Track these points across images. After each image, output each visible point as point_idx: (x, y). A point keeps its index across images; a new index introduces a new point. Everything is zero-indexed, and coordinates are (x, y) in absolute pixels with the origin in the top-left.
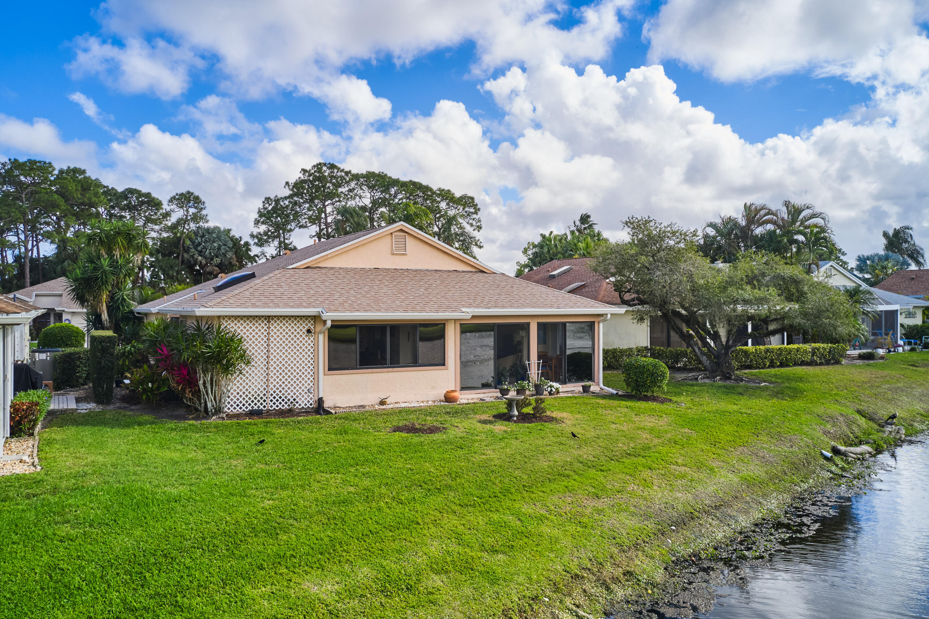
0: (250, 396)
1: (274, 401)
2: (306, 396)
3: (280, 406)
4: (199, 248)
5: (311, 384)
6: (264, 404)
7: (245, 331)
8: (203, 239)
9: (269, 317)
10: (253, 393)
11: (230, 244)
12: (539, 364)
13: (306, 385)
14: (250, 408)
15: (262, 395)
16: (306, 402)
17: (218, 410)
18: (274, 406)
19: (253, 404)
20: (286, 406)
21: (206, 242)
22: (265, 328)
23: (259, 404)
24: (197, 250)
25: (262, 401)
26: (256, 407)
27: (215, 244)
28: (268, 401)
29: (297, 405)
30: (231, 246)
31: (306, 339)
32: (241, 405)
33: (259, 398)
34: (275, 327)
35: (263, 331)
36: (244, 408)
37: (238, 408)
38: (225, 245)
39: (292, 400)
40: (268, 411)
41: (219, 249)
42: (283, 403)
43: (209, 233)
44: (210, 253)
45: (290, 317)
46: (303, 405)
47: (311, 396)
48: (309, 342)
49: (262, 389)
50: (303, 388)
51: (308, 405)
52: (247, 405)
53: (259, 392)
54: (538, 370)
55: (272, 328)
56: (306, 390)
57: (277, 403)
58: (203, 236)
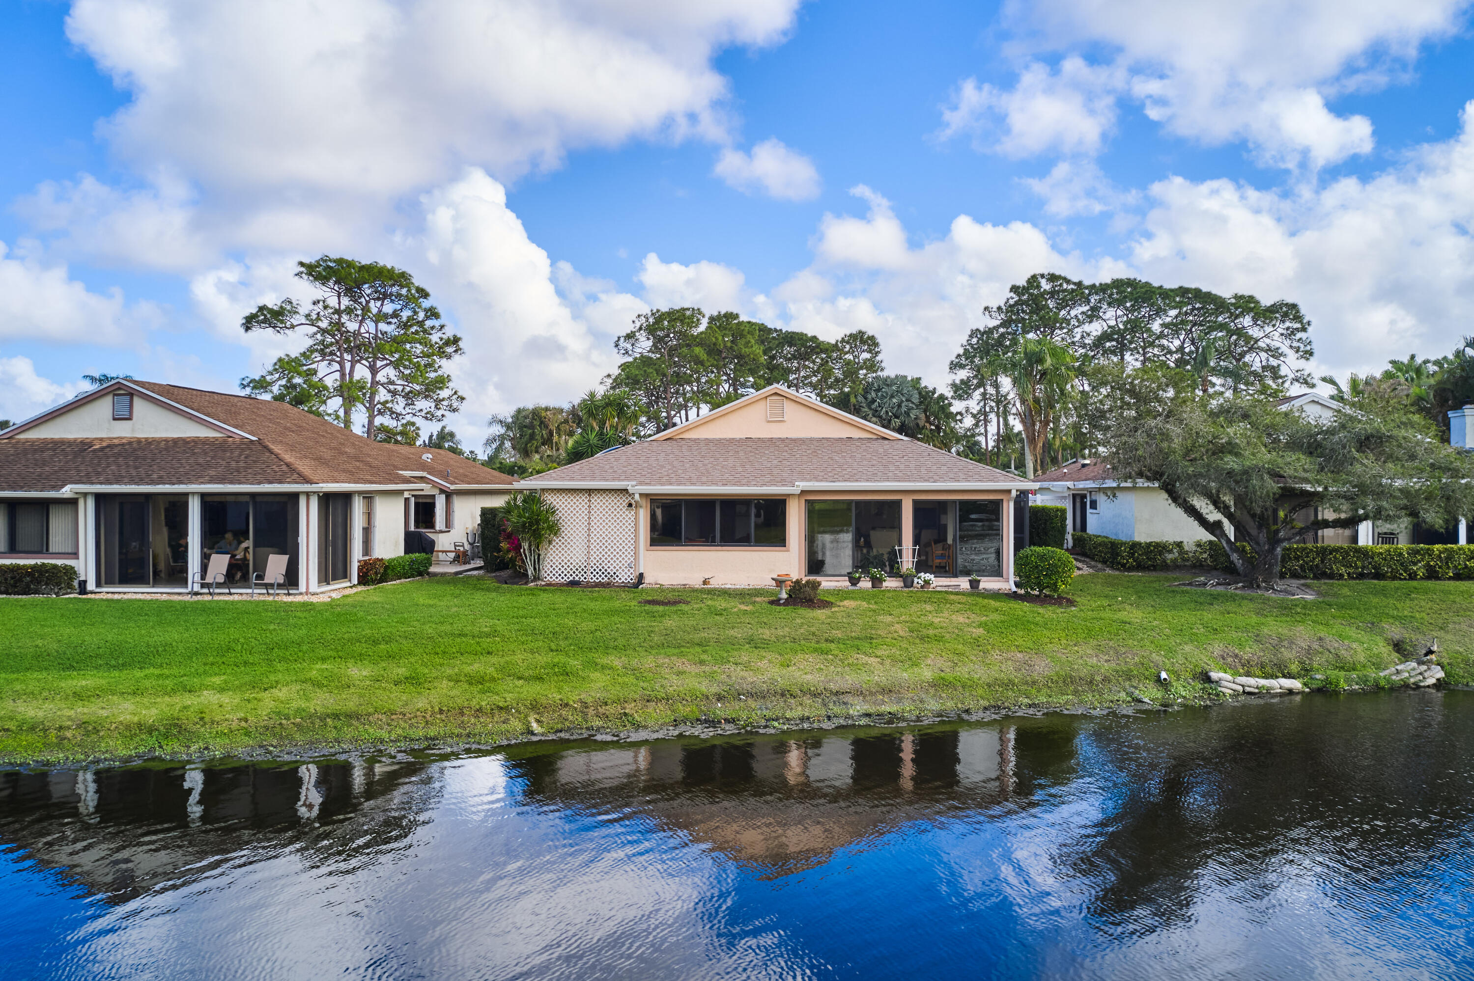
0: (571, 567)
1: (595, 573)
2: (626, 571)
3: (600, 579)
4: (873, 406)
5: (632, 559)
6: (585, 575)
7: (560, 503)
8: (880, 394)
9: (590, 490)
10: (574, 564)
11: (916, 399)
12: (914, 550)
13: (626, 559)
14: (571, 578)
15: (583, 567)
16: (626, 576)
17: (537, 578)
18: (595, 579)
19: (574, 575)
20: (606, 579)
21: (883, 397)
22: (586, 501)
23: (580, 575)
24: (870, 409)
25: (583, 573)
26: (577, 578)
27: (894, 400)
28: (589, 573)
29: (617, 579)
30: (916, 401)
31: (627, 513)
32: (563, 575)
33: (580, 570)
34: (596, 499)
35: (583, 503)
36: (565, 578)
37: (560, 578)
38: (907, 400)
39: (612, 573)
40: (588, 582)
41: (899, 406)
42: (603, 576)
43: (888, 385)
44: (887, 412)
45: (610, 490)
46: (623, 579)
47: (632, 571)
48: (630, 516)
49: (583, 561)
50: (623, 562)
51: (629, 579)
52: (568, 575)
53: (580, 564)
54: (914, 558)
55: (593, 501)
56: (626, 565)
57: (597, 576)
58: (879, 390)
